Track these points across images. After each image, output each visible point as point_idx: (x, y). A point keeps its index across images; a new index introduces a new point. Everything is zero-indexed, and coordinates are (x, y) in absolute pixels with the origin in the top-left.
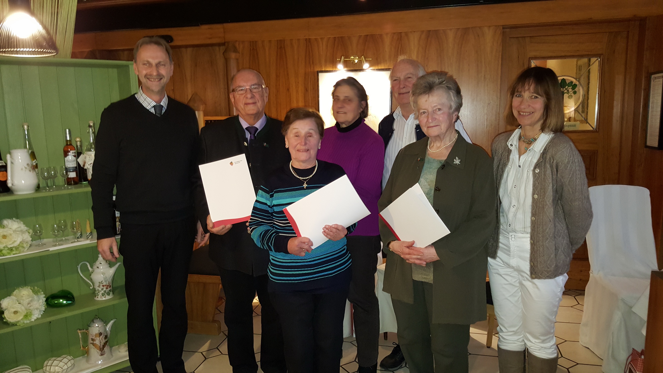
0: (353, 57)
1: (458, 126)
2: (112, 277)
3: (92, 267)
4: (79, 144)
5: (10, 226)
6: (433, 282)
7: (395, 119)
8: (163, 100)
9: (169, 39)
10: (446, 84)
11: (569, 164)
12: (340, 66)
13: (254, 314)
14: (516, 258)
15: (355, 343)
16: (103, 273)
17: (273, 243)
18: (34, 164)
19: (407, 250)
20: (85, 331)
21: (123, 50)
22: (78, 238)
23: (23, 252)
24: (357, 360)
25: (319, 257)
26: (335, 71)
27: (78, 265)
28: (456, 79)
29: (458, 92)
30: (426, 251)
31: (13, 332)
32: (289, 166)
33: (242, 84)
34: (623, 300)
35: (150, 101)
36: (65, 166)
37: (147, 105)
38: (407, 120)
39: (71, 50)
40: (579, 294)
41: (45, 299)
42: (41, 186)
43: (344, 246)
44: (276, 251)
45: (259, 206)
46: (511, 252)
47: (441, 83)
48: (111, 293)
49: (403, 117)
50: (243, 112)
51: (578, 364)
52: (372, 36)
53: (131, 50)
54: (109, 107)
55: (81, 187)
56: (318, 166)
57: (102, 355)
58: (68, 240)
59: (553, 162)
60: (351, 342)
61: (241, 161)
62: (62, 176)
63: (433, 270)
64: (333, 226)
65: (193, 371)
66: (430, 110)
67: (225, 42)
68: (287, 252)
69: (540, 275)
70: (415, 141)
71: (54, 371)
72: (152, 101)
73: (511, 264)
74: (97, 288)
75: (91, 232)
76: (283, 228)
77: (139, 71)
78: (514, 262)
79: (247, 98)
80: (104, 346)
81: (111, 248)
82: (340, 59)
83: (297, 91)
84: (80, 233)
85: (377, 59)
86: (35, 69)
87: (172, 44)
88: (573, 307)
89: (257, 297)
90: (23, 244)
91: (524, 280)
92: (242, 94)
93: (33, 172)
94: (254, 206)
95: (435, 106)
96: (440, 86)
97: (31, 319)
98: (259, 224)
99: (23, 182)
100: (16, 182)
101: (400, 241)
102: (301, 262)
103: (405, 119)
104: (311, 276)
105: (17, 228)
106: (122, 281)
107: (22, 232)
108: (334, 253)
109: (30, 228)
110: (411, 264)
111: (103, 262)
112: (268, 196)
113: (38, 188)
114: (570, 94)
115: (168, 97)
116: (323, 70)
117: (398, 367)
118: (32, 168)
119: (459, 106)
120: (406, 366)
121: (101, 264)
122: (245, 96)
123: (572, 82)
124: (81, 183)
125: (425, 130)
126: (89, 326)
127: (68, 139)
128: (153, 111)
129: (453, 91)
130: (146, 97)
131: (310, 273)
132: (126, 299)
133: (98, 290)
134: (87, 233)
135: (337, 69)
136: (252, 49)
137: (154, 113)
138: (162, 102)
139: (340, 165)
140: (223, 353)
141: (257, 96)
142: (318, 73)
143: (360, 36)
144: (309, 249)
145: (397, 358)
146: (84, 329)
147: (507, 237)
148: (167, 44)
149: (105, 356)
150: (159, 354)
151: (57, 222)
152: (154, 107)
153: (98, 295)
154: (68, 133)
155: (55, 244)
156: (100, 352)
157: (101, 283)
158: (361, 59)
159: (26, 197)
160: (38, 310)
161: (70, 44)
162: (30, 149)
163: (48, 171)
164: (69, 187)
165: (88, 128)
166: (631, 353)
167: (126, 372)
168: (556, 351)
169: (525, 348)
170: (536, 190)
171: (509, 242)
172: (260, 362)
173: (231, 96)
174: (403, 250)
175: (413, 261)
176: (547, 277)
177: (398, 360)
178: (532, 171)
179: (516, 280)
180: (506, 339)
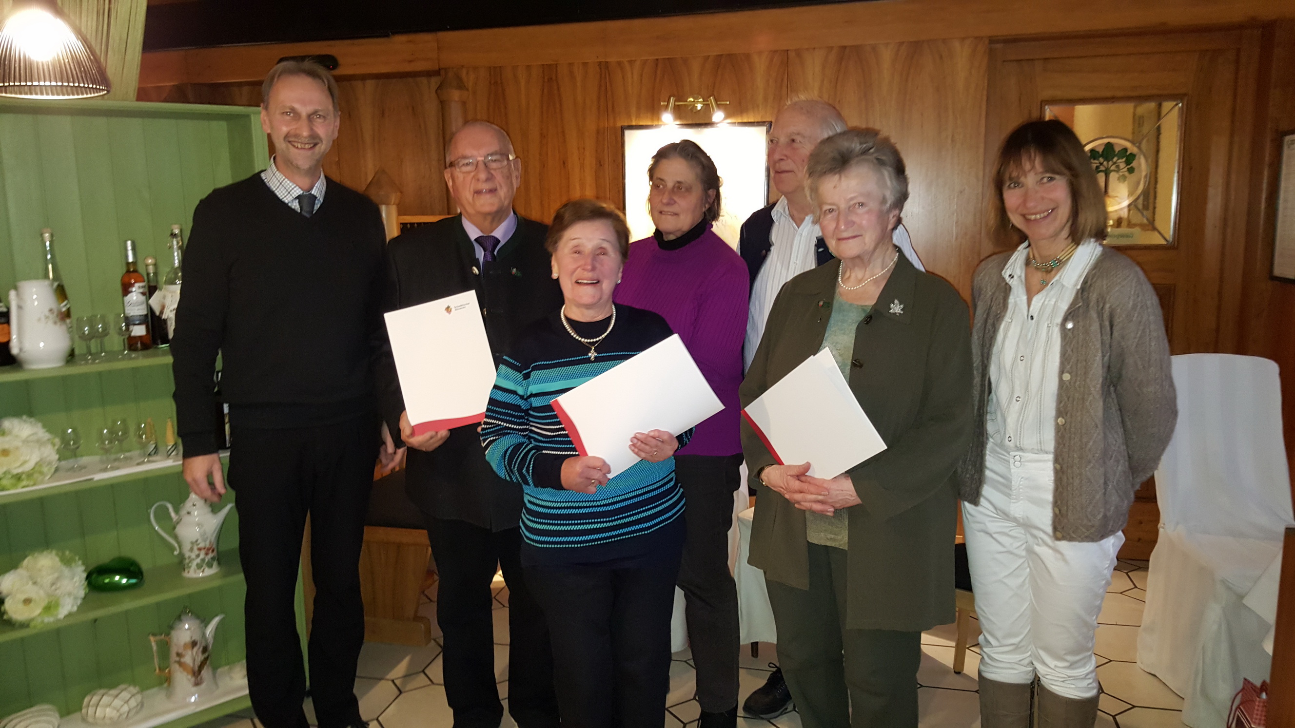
0: (692, 99)
1: (898, 237)
2: (216, 532)
3: (177, 511)
4: (151, 269)
5: (16, 431)
6: (849, 547)
7: (775, 221)
8: (316, 185)
9: (329, 62)
10: (875, 155)
11: (1135, 311)
12: (667, 117)
13: (495, 604)
14: (1021, 502)
16: (199, 525)
17: (531, 468)
18: (64, 309)
19: (796, 484)
20: (163, 637)
21: (240, 84)
22: (149, 455)
23: (42, 482)
24: (697, 698)
25: (622, 495)
26: (657, 126)
27: (150, 509)
28: (896, 143)
29: (900, 170)
30: (834, 486)
31: (22, 640)
32: (561, 317)
33: (468, 152)
34: (1223, 581)
35: (291, 187)
36: (124, 314)
37: (285, 195)
38: (798, 228)
39: (137, 84)
40: (1137, 568)
41: (85, 575)
42: (77, 352)
43: (670, 474)
44: (536, 486)
45: (501, 397)
46: (1013, 489)
47: (865, 152)
48: (215, 564)
49: (791, 220)
50: (470, 210)
51: (1134, 707)
52: (731, 57)
54: (210, 196)
55: (155, 355)
56: (616, 316)
57: (197, 684)
58: (131, 458)
59: (1103, 308)
60: (686, 662)
61: (468, 304)
62: (119, 334)
63: (847, 523)
64: (652, 434)
65: (376, 716)
66: (843, 206)
67: (440, 69)
68: (558, 486)
69: (1071, 532)
70: (813, 267)
71: (102, 716)
72: (295, 187)
73: (1012, 513)
74: (187, 554)
75: (173, 445)
76: (550, 440)
77: (272, 128)
78: (1018, 509)
79: (478, 180)
80: (201, 668)
81: (209, 476)
82: (666, 103)
83: (582, 166)
84: (154, 446)
85: (740, 103)
86: (66, 122)
87: (337, 72)
88: (1124, 593)
89: (500, 572)
90: (41, 466)
91: (1038, 545)
92: (469, 172)
93: (60, 325)
94: (490, 398)
95: (852, 199)
96: (863, 157)
97: (57, 615)
98: (501, 432)
99: (42, 345)
100: (28, 346)
101: (782, 466)
102: (587, 507)
103: (794, 224)
104: (608, 534)
105: (28, 437)
106: (234, 542)
107: (40, 443)
108: (651, 488)
109: (56, 436)
110: (804, 511)
111: (200, 503)
112: (520, 376)
113: (71, 357)
114: (1121, 174)
115: (327, 178)
116: (634, 123)
117: (780, 712)
118: (60, 317)
119: (903, 197)
122: (474, 176)
123: (1126, 150)
124: (156, 348)
125: (832, 244)
126: (173, 629)
127: (131, 259)
128: (295, 205)
129: (890, 169)
130: (284, 178)
131: (605, 527)
132: (242, 576)
133: (189, 557)
134: (166, 448)
135: (660, 123)
136: (492, 82)
137: (299, 211)
138: (315, 188)
139: (660, 314)
140: (435, 682)
141: (499, 177)
142: (623, 129)
143: (707, 58)
144: (602, 480)
145: (777, 695)
146: (162, 635)
147: (1004, 459)
148: (329, 75)
149: (203, 686)
150: (308, 683)
151: (110, 423)
152: (299, 198)
153: (190, 567)
154: (129, 248)
155: (104, 466)
156: (193, 679)
157: (195, 544)
158: (708, 103)
159: (47, 375)
160: (72, 597)
161: (135, 72)
162: (55, 279)
163: (91, 323)
164: (133, 356)
165: (169, 238)
166: (1241, 687)
167: (243, 717)
168: (1095, 685)
169: (1034, 679)
170: (1066, 364)
171: (1010, 469)
172: (507, 700)
173: (447, 176)
174: (788, 484)
175: (808, 505)
176: (1086, 537)
177: (778, 697)
178: (1059, 326)
179: (1019, 544)
180: (997, 660)
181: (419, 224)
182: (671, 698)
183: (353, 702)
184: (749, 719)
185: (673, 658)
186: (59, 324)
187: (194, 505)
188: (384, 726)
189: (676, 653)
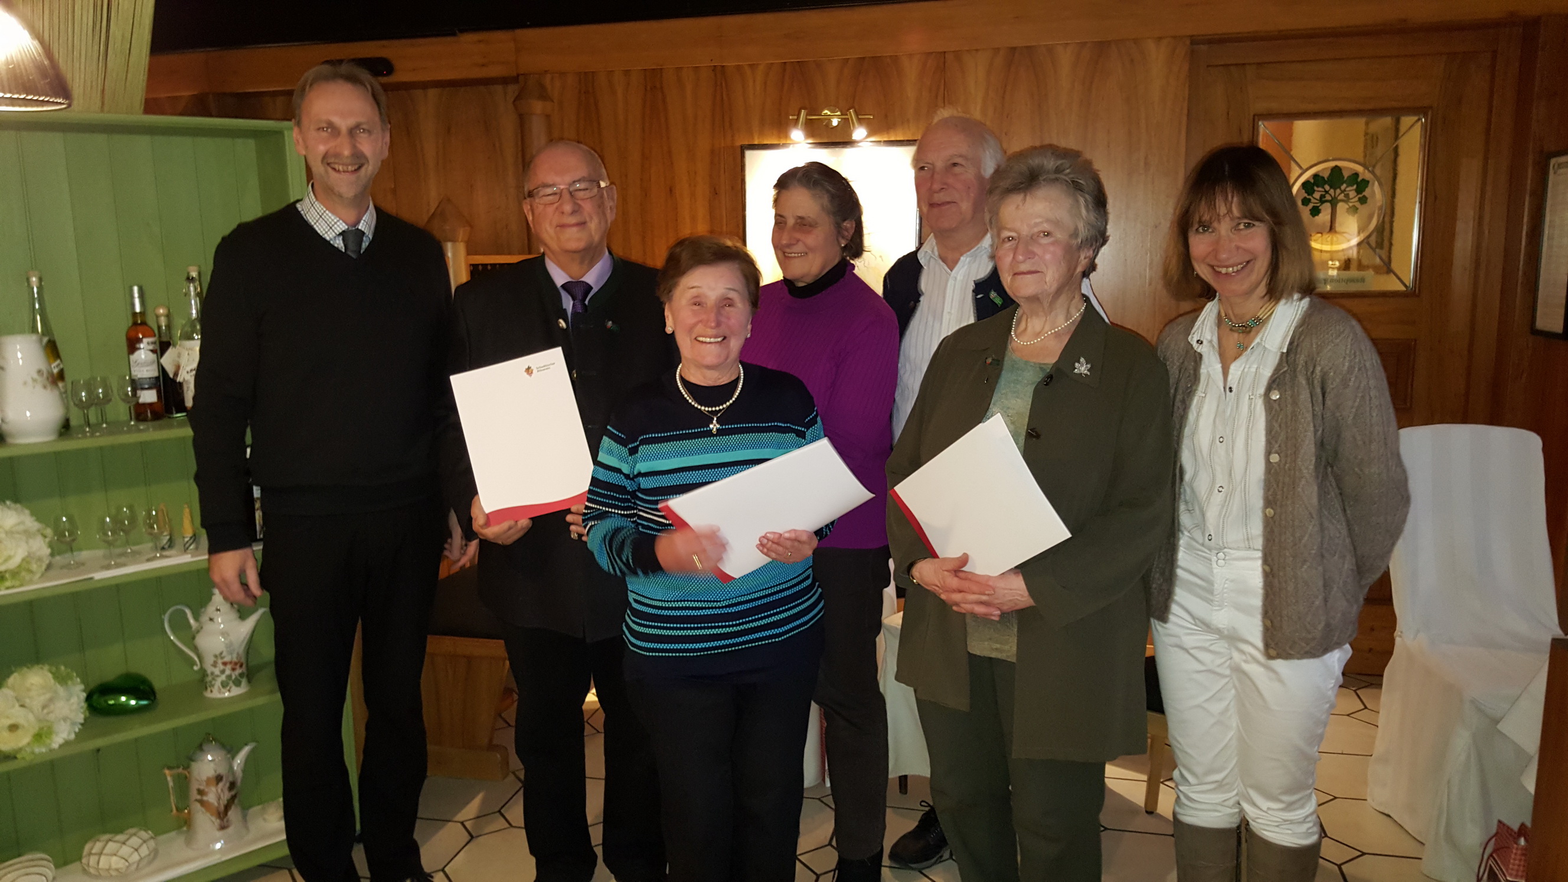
0: (829, 110)
2: (245, 642)
3: (197, 618)
4: (163, 322)
6: (1017, 660)
7: (923, 264)
8: (364, 218)
9: (380, 67)
10: (1071, 177)
11: (1352, 374)
12: (797, 135)
13: (588, 729)
14: (1225, 609)
15: (830, 800)
16: (224, 634)
18: (55, 371)
19: (954, 582)
20: (180, 770)
21: (274, 94)
22: (163, 548)
23: (31, 582)
24: (834, 843)
25: (748, 595)
26: (784, 146)
27: (164, 614)
30: (1001, 584)
31: (7, 773)
32: (676, 379)
33: (550, 179)
34: (1473, 702)
35: (333, 220)
36: (130, 376)
37: (327, 230)
38: (951, 271)
39: (144, 95)
40: (1367, 684)
41: (85, 695)
42: (73, 423)
43: (807, 570)
45: (604, 476)
46: (1215, 593)
48: (244, 681)
49: (942, 263)
50: (555, 249)
51: (1363, 854)
52: (875, 60)
53: (289, 93)
54: (234, 233)
55: (170, 427)
56: (744, 379)
57: (223, 828)
58: (139, 553)
59: (1313, 372)
60: (819, 799)
61: (554, 364)
62: (123, 400)
63: (1016, 630)
64: (787, 535)
65: (441, 867)
66: (1025, 232)
67: (518, 75)
69: (1287, 648)
71: (107, 867)
72: (338, 221)
73: (1214, 623)
74: (210, 669)
75: (194, 535)
77: (307, 148)
78: (1221, 618)
79: (563, 213)
80: (227, 808)
81: (242, 574)
82: (796, 117)
83: (693, 195)
84: (168, 537)
85: (886, 116)
87: (388, 79)
88: (1352, 715)
89: (594, 691)
90: (28, 563)
91: (1246, 661)
92: (551, 204)
93: (51, 389)
94: (593, 477)
95: (1036, 225)
97: (50, 744)
99: (28, 414)
100: (11, 415)
101: (937, 559)
102: (709, 608)
103: (946, 267)
104: (731, 641)
105: (14, 526)
107: (28, 534)
108: (783, 586)
109: (48, 526)
110: (964, 614)
111: (225, 607)
112: (624, 451)
113: (65, 428)
114: (1351, 204)
115: (377, 209)
116: (756, 142)
117: (933, 860)
118: (50, 379)
120: (951, 857)
121: (219, 610)
122: (557, 209)
123: (1356, 175)
124: (170, 418)
126: (193, 761)
127: (138, 309)
128: (339, 243)
130: (325, 209)
131: (728, 633)
132: (278, 695)
133: (212, 673)
134: (184, 537)
135: (788, 142)
136: (583, 92)
137: (343, 250)
138: (362, 221)
140: (514, 824)
141: (588, 207)
142: (743, 149)
143: (846, 61)
145: (930, 840)
146: (179, 768)
147: (1204, 557)
148: (373, 80)
149: (230, 830)
150: (358, 827)
151: (113, 511)
152: (343, 234)
153: (213, 686)
154: (136, 295)
155: (106, 562)
156: (217, 822)
157: (219, 658)
158: (846, 117)
159: (36, 451)
160: (69, 723)
161: (141, 78)
162: (43, 334)
163: (90, 388)
164: (142, 427)
165: (185, 283)
166: (1494, 831)
167: (281, 868)
168: (1316, 829)
169: (1241, 822)
170: (1274, 443)
171: (1212, 568)
172: (601, 848)
173: (526, 208)
174: (944, 582)
175: (968, 607)
176: (1306, 653)
177: (932, 843)
178: (1263, 398)
179: (1223, 660)
180: (1195, 800)
181: (493, 265)
182: (804, 844)
183: (414, 850)
184: (896, 870)
185: (805, 795)
186: (49, 388)
187: (218, 610)
188: (452, 879)
189: (807, 788)
